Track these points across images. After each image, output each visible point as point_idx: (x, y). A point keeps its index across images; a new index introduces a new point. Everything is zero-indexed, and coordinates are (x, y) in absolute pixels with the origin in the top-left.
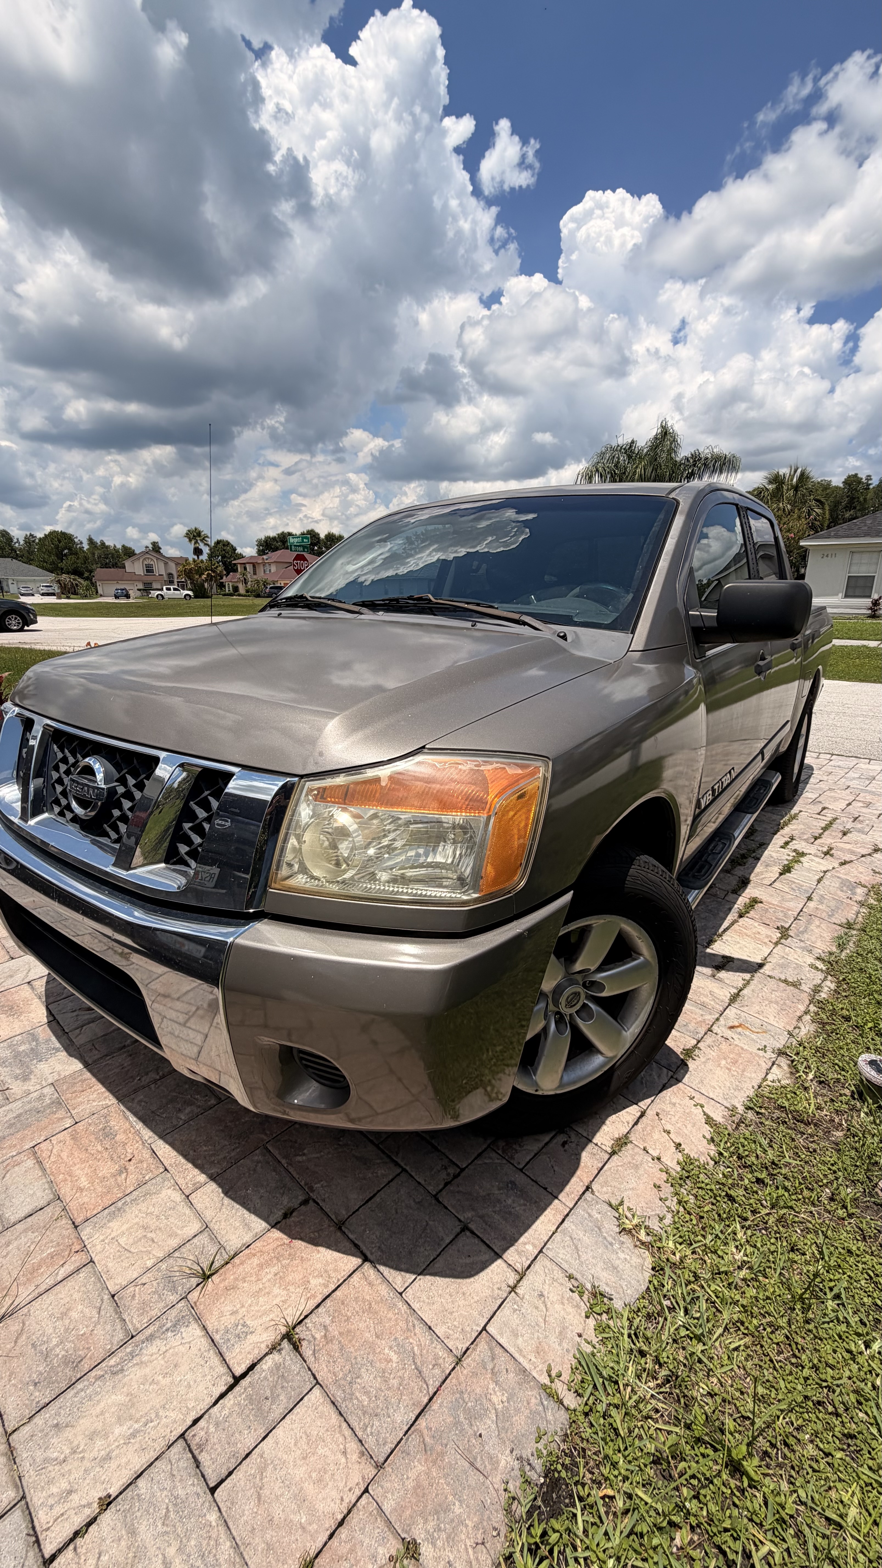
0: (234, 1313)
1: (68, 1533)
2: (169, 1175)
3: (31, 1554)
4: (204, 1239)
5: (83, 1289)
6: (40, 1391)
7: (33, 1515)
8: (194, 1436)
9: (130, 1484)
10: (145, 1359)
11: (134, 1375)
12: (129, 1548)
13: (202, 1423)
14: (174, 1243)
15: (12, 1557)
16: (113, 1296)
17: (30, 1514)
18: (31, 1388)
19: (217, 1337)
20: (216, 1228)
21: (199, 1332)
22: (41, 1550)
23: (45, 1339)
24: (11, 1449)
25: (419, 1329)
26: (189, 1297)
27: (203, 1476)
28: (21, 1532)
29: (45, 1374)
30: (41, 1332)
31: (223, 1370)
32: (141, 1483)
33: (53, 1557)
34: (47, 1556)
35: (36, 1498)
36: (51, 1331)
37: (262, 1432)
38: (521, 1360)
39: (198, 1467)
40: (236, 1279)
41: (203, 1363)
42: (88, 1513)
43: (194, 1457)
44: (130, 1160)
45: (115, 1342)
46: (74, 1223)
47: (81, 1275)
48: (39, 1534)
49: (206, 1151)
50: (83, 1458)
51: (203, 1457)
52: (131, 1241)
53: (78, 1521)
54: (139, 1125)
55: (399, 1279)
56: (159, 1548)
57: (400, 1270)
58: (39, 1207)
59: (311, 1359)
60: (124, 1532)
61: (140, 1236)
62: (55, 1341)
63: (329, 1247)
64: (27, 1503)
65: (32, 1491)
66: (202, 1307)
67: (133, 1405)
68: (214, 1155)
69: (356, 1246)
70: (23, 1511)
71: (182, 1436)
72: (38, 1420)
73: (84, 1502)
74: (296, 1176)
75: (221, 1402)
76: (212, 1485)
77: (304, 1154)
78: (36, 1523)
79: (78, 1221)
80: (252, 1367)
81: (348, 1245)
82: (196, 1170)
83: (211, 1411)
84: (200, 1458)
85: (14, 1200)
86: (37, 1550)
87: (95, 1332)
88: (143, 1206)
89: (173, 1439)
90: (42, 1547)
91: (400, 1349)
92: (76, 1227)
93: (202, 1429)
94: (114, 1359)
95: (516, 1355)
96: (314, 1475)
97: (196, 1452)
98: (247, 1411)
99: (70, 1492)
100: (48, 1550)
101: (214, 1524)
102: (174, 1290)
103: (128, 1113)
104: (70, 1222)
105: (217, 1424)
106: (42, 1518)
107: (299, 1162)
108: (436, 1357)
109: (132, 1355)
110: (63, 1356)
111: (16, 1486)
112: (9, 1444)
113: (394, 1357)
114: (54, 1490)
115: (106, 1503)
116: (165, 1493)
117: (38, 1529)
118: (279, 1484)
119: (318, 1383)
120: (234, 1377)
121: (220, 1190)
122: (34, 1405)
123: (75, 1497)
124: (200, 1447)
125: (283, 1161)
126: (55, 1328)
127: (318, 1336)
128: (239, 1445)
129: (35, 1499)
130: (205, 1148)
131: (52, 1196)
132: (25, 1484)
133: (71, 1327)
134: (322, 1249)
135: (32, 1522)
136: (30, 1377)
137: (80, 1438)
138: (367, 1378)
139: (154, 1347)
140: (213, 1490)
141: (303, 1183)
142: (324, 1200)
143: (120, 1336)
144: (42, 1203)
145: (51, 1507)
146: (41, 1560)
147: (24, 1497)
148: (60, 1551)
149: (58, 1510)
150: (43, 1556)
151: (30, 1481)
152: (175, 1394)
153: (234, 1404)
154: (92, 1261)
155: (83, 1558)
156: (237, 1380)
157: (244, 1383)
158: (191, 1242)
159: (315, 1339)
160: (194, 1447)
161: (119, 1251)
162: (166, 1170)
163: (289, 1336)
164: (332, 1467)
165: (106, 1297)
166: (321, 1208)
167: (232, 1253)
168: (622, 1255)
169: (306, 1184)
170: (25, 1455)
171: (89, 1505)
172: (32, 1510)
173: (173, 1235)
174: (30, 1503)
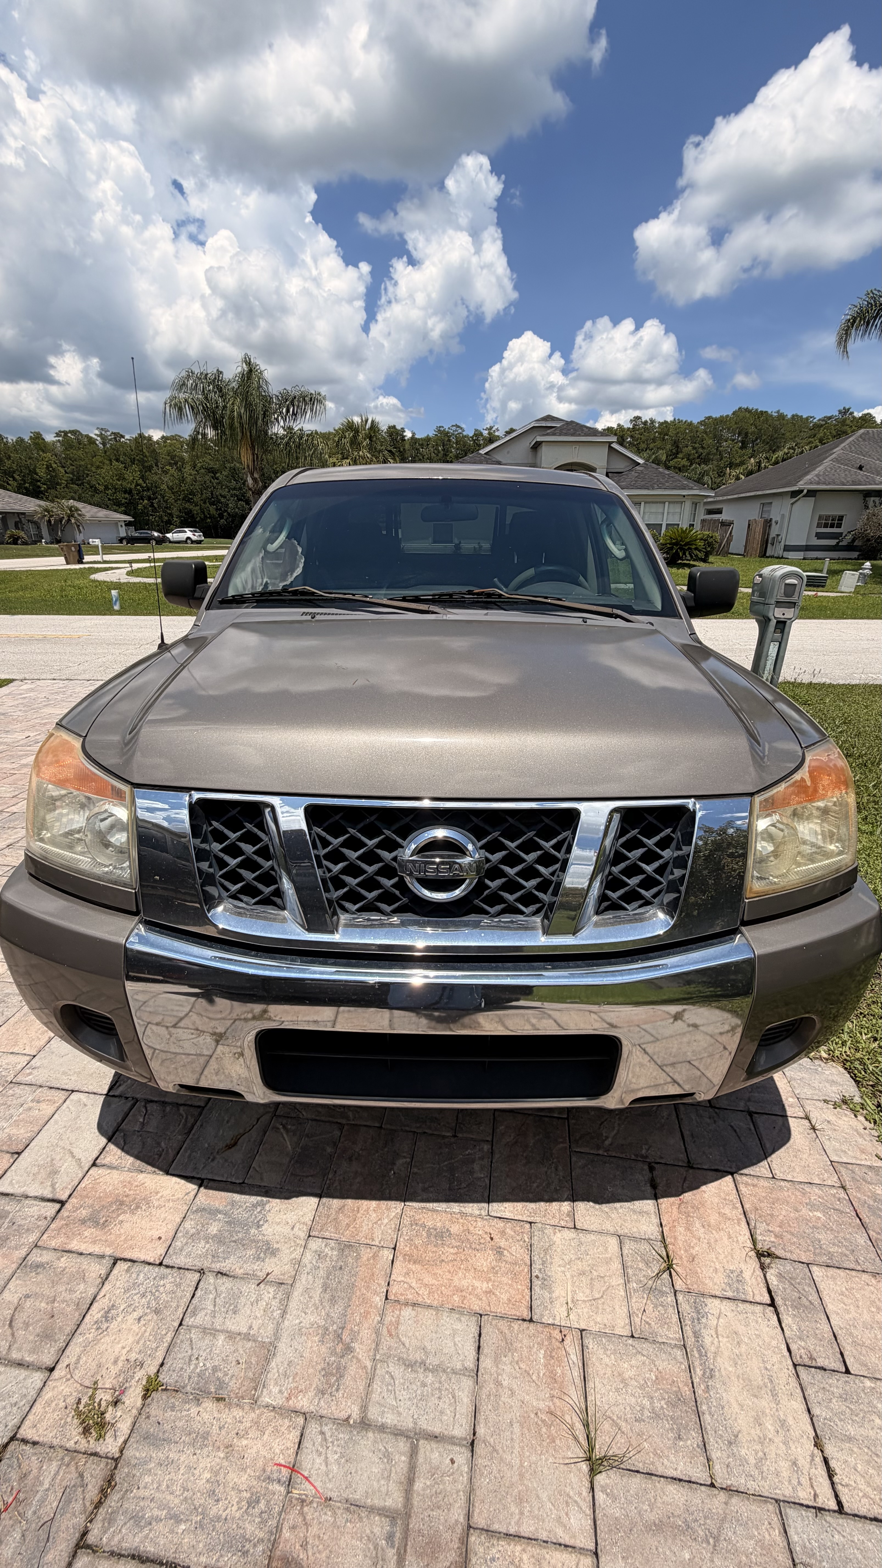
0: (716, 1270)
1: (826, 1483)
2: (540, 1225)
3: (828, 1518)
4: (628, 1246)
5: (609, 1352)
6: (688, 1439)
7: (797, 1501)
8: (801, 1357)
9: (812, 1419)
10: (713, 1349)
11: (724, 1365)
12: (860, 1448)
13: (793, 1347)
14: (616, 1265)
15: (825, 1534)
16: (632, 1336)
17: (794, 1503)
18: (681, 1443)
19: (730, 1294)
20: (626, 1231)
21: (717, 1302)
22: (829, 1511)
23: (638, 1408)
24: (726, 1489)
25: (807, 1188)
26: (677, 1287)
27: (834, 1371)
28: (808, 1517)
29: (675, 1426)
30: (628, 1408)
31: (759, 1308)
32: (816, 1411)
33: (839, 1503)
34: (836, 1508)
35: (785, 1491)
36: (633, 1400)
37: (824, 1317)
38: (863, 1163)
39: (825, 1370)
40: (686, 1251)
41: (745, 1315)
42: (819, 1460)
43: (816, 1368)
44: (492, 1239)
45: (682, 1360)
46: (524, 1320)
47: (591, 1347)
48: (815, 1505)
49: (538, 1187)
50: (770, 1440)
51: (820, 1362)
52: (588, 1291)
53: (821, 1471)
54: (455, 1207)
55: (761, 1169)
56: (872, 1429)
57: (756, 1164)
58: (477, 1335)
59: (788, 1255)
60: (848, 1445)
61: (588, 1282)
62: (646, 1402)
63: (705, 1183)
64: (784, 1501)
65: (778, 1491)
66: (695, 1286)
67: (750, 1381)
68: (549, 1185)
69: (716, 1170)
70: (791, 1507)
71: (795, 1365)
72: (715, 1455)
73: (809, 1459)
74: (623, 1156)
75: (783, 1325)
76: (844, 1370)
77: (607, 1137)
78: (805, 1502)
79: (526, 1314)
80: (769, 1292)
81: (711, 1173)
82: (554, 1204)
83: (786, 1335)
84: (819, 1365)
85: (445, 1351)
86: (827, 1513)
87: (660, 1368)
88: (557, 1260)
89: (794, 1372)
90: (827, 1508)
91: (813, 1207)
92: (531, 1320)
93: (799, 1349)
94: (698, 1370)
95: (858, 1162)
96: (873, 1309)
97: (814, 1364)
98: (803, 1315)
99: (795, 1463)
100: (833, 1505)
101: (873, 1385)
102: (663, 1293)
103: (430, 1205)
104: (519, 1322)
105: (800, 1338)
106: (804, 1496)
107: (611, 1144)
108: (834, 1196)
109: (703, 1355)
110: (666, 1404)
111: (766, 1502)
112: (722, 1488)
113: (819, 1214)
114: (785, 1474)
115: (818, 1443)
116: (834, 1401)
117: (811, 1504)
118: (867, 1332)
119: (808, 1264)
120: (769, 1305)
121: (591, 1204)
122: (699, 1450)
123: (801, 1462)
124: (811, 1358)
125: (601, 1152)
126: (633, 1395)
127: (773, 1239)
128: (826, 1336)
129: (787, 1493)
130: (535, 1185)
131: (474, 1319)
132: (766, 1494)
133: (642, 1382)
134: (704, 1188)
135: (802, 1505)
136: (669, 1439)
137: (753, 1431)
138: (824, 1237)
139: (706, 1337)
140: (847, 1371)
141: (633, 1157)
142: (661, 1158)
143: (679, 1354)
144: (474, 1330)
145: (799, 1483)
146: (836, 1514)
147: (777, 1501)
148: (837, 1496)
149: (805, 1481)
150: (834, 1511)
151: (767, 1488)
152: (758, 1348)
153: (793, 1318)
154: (582, 1331)
155: (852, 1483)
156: (773, 1304)
157: (779, 1301)
158: (624, 1254)
159: (773, 1242)
160: (809, 1363)
161: (591, 1305)
162: (531, 1223)
163: (760, 1255)
164: (873, 1297)
165: (630, 1341)
166: (666, 1164)
167: (660, 1237)
168: (827, 1072)
169: (636, 1156)
170: (743, 1481)
171: (813, 1456)
172: (793, 1500)
173: (608, 1261)
174: (786, 1499)
